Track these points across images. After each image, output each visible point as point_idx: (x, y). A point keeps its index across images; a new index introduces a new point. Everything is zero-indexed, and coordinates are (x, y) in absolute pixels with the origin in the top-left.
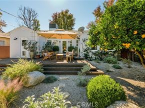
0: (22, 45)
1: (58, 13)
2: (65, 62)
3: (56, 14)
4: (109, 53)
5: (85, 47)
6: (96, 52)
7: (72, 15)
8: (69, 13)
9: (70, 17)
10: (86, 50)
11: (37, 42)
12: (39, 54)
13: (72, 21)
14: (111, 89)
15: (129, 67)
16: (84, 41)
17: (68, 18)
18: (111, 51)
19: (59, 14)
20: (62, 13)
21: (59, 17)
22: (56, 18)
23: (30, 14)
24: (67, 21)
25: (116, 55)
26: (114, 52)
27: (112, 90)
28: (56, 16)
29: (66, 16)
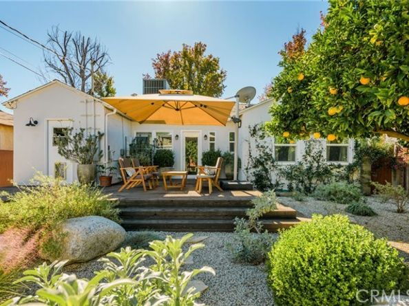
0: (55, 143)
1: (172, 55)
2: (193, 194)
3: (167, 57)
4: (334, 171)
5: (256, 154)
6: (292, 168)
7: (216, 61)
8: (205, 55)
9: (210, 66)
10: (258, 163)
11: (101, 135)
12: (107, 173)
13: (215, 78)
14: (360, 253)
15: (400, 211)
16: (254, 132)
17: (203, 71)
18: (339, 166)
19: (176, 57)
20: (185, 54)
21: (176, 67)
22: (166, 70)
23: (84, 56)
24: (200, 80)
25: (356, 176)
26: (350, 168)
27: (363, 259)
28: (166, 62)
29: (198, 63)
